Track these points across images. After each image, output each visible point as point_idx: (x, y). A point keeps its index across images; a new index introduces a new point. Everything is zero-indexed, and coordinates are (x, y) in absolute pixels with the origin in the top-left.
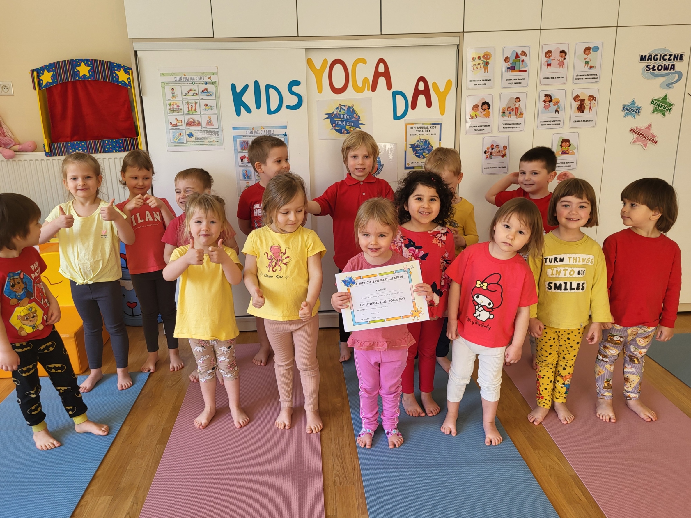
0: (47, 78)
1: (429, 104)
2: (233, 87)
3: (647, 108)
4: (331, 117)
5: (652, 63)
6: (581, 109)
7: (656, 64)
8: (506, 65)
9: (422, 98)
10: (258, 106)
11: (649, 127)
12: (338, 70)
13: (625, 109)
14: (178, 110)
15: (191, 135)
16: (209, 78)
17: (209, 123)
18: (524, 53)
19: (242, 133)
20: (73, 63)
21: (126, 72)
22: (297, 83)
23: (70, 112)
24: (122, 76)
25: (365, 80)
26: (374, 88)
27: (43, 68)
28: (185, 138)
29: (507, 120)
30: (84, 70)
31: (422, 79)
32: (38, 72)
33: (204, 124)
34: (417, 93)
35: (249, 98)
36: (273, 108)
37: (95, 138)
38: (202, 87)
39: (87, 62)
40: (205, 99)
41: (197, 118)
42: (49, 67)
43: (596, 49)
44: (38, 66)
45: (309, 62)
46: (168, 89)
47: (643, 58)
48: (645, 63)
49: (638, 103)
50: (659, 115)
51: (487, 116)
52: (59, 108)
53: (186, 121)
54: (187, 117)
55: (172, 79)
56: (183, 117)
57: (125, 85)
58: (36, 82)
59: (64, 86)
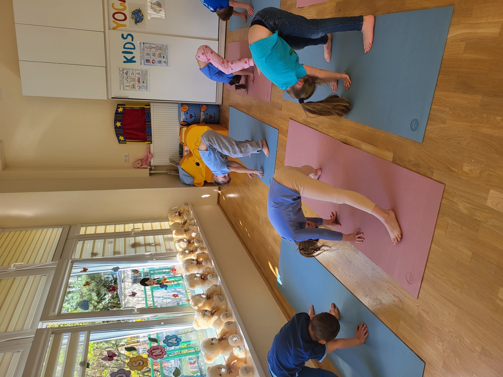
0: (122, 138)
2: (124, 62)
4: (137, 22)
10: (132, 53)
12: (117, 16)
14: (134, 85)
15: (143, 82)
16: (121, 71)
17: (139, 74)
19: (143, 61)
20: (116, 127)
21: (119, 108)
22: (123, 35)
23: (134, 132)
24: (121, 110)
25: (121, 5)
27: (118, 139)
28: (145, 84)
30: (119, 124)
32: (119, 141)
33: (139, 76)
35: (129, 56)
36: (133, 47)
37: (145, 125)
38: (125, 75)
39: (115, 122)
40: (129, 74)
41: (137, 79)
42: (118, 137)
44: (117, 141)
46: (125, 88)
52: (133, 136)
53: (138, 83)
54: (137, 82)
55: (122, 86)
56: (137, 84)
57: (124, 110)
58: (124, 142)
59: (124, 133)
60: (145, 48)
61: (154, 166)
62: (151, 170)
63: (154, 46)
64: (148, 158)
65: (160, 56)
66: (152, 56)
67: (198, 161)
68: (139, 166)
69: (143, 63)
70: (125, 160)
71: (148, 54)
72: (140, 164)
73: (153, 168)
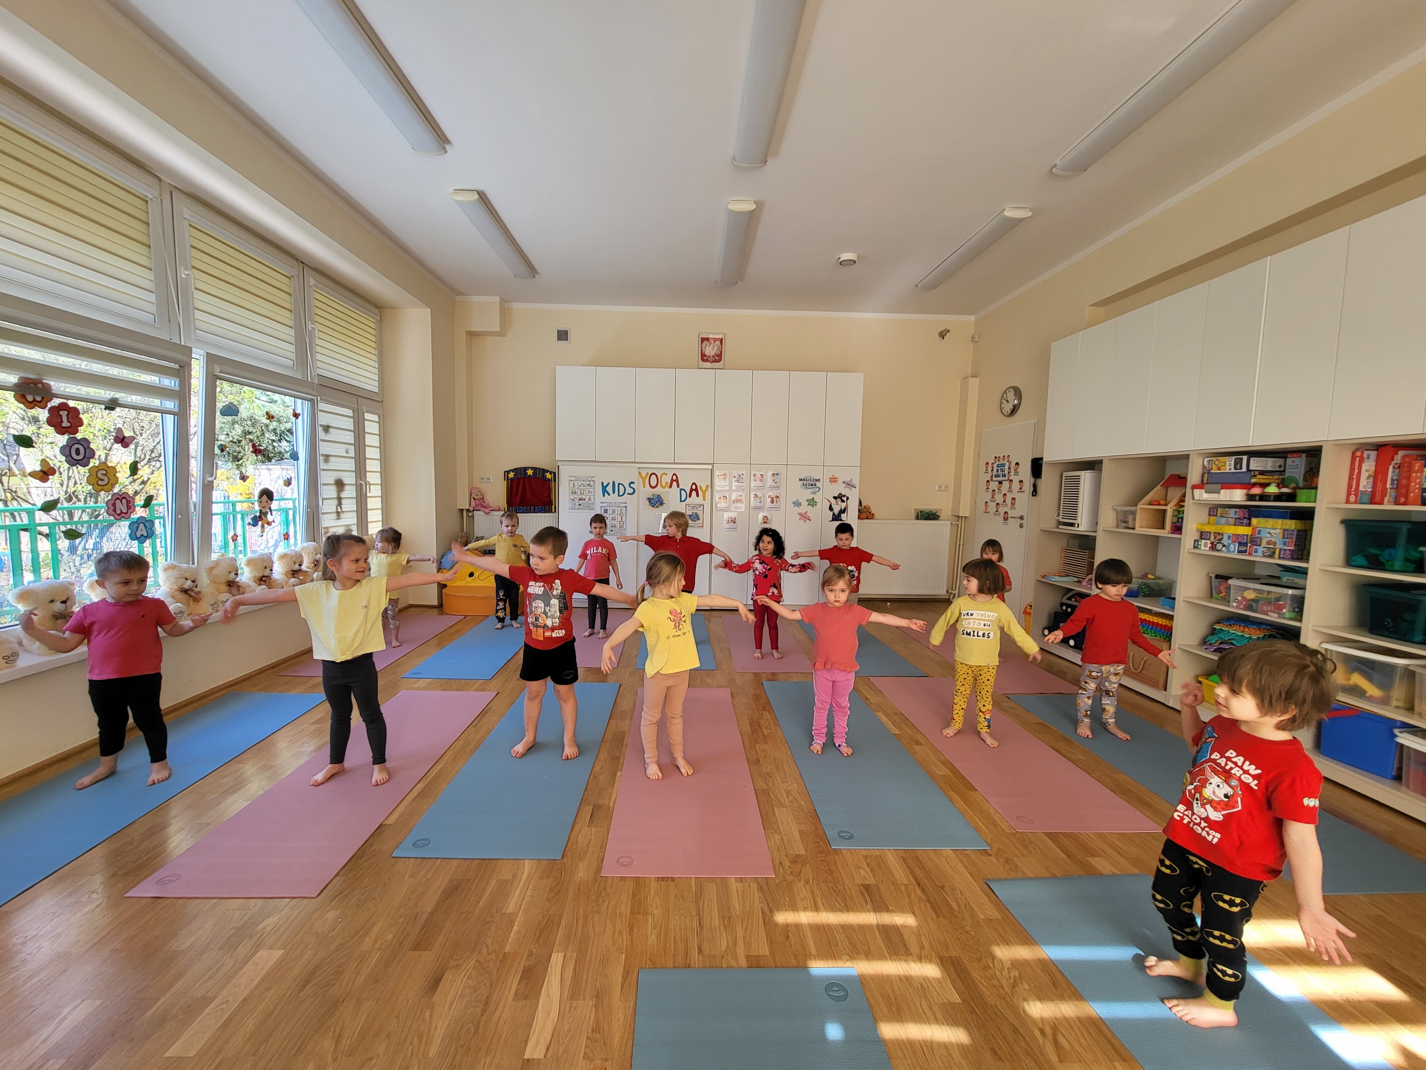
0: (511, 475)
1: (698, 495)
2: (602, 483)
3: (805, 504)
4: (649, 500)
5: (805, 482)
6: (772, 502)
7: (807, 483)
8: (734, 480)
9: (694, 493)
10: (614, 493)
11: (806, 512)
12: (653, 477)
13: (794, 503)
14: (576, 493)
15: (580, 505)
16: (591, 479)
17: (590, 499)
18: (743, 474)
19: (605, 505)
20: (525, 469)
21: (551, 474)
22: (633, 483)
23: (520, 492)
24: (548, 476)
25: (667, 483)
26: (670, 487)
27: (510, 471)
28: (577, 506)
29: (736, 505)
30: (530, 472)
31: (694, 484)
32: (508, 472)
33: (587, 500)
34: (692, 490)
35: (609, 489)
36: (621, 493)
37: (530, 506)
38: (588, 483)
39: (532, 468)
40: (588, 489)
41: (584, 497)
42: (513, 470)
43: (778, 474)
44: (508, 469)
45: (640, 473)
46: (571, 483)
47: (800, 480)
48: (801, 482)
49: (800, 501)
50: (811, 507)
51: (726, 502)
52: (515, 490)
53: (579, 498)
54: (579, 496)
55: (574, 479)
56: (577, 497)
57: (549, 480)
58: (506, 477)
59: (519, 479)
60: (619, 509)
61: (473, 516)
62: (468, 511)
63: (624, 520)
64: (485, 507)
65: (612, 526)
66: (612, 516)
67: (476, 575)
68: (474, 495)
69: (603, 505)
70: (483, 479)
71: (614, 511)
72: (476, 497)
73: (470, 514)
